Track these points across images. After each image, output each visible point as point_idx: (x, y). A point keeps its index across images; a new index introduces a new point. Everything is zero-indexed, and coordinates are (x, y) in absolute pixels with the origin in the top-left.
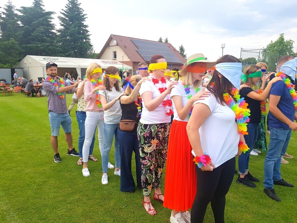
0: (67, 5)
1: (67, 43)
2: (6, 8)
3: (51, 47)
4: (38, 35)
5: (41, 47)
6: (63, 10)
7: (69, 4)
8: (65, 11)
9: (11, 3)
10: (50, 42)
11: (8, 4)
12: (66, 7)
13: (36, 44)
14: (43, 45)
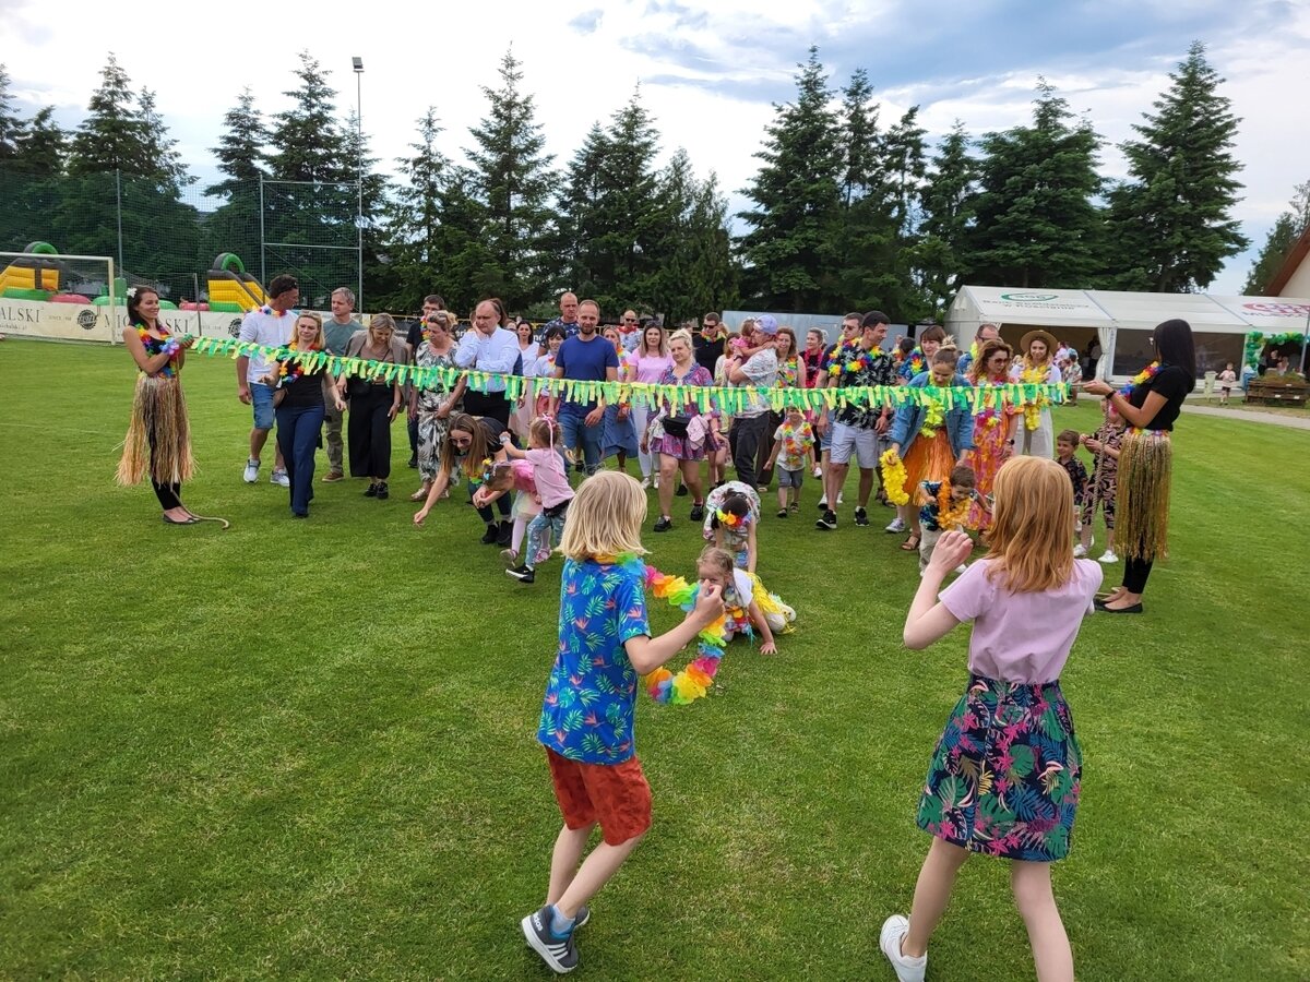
0: (1164, 96)
1: (1133, 239)
2: (947, 144)
3: (1055, 257)
4: (1016, 220)
5: (1022, 257)
6: (1146, 116)
7: (1175, 90)
8: (1152, 119)
9: (963, 127)
10: (1057, 239)
11: (954, 132)
12: (1158, 105)
13: (1007, 248)
14: (1030, 251)
